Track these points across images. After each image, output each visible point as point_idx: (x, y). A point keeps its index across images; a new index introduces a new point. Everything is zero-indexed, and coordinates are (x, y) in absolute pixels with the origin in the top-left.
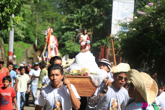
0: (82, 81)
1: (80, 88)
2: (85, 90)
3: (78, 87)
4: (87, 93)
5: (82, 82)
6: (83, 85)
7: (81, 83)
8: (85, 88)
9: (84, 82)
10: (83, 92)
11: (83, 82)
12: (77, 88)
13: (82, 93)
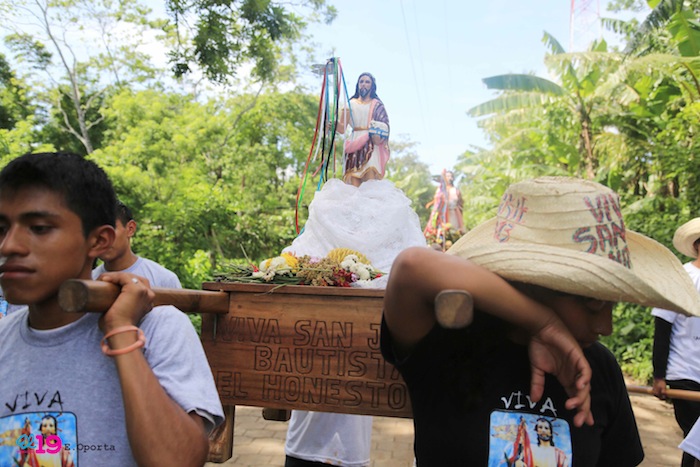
0: (318, 317)
1: (304, 361)
2: (333, 375)
3: (292, 350)
4: (344, 394)
5: (313, 324)
6: (321, 345)
7: (311, 332)
8: (334, 362)
9: (329, 326)
10: (319, 387)
11: (321, 325)
12: (288, 363)
13: (313, 391)
